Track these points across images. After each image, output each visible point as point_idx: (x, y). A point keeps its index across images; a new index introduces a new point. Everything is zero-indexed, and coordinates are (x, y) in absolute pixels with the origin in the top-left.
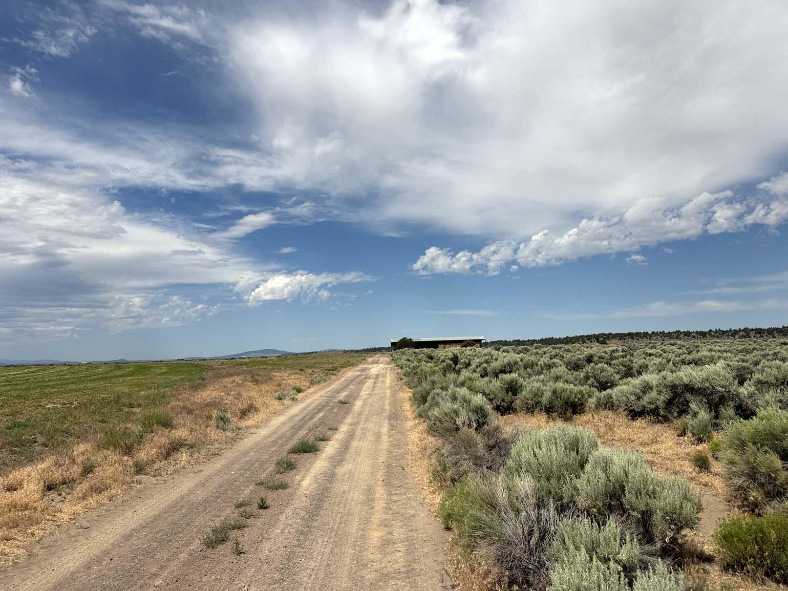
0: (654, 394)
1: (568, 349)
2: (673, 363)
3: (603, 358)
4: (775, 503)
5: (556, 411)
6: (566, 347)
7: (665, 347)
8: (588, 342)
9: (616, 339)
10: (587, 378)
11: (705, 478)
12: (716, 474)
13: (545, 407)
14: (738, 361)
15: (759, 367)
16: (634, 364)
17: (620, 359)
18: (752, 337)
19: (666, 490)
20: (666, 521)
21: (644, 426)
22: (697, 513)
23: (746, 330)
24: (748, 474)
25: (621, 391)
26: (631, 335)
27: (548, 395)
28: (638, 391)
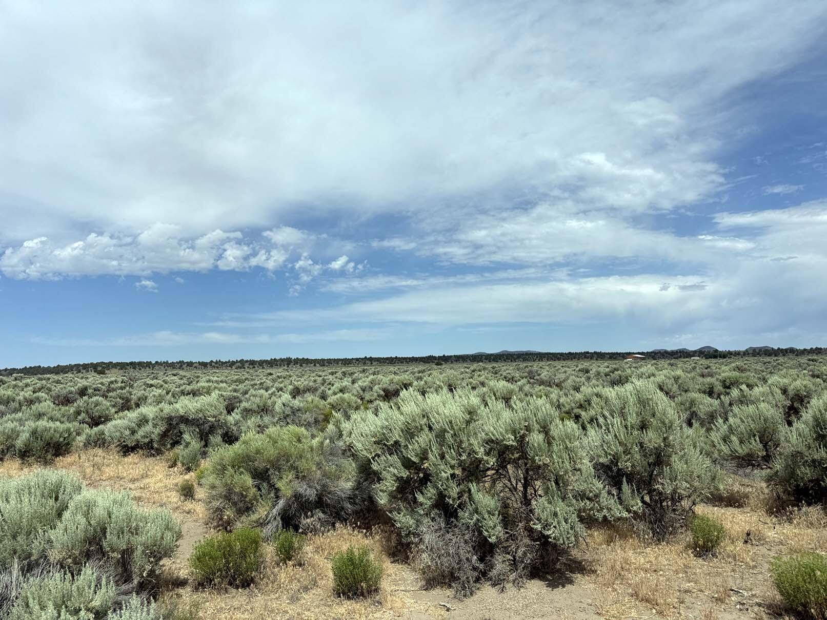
0: (148, 428)
1: (58, 380)
2: (173, 394)
3: (99, 390)
4: (243, 518)
5: (33, 455)
6: (56, 377)
7: (167, 378)
8: (84, 371)
9: (117, 368)
10: (78, 413)
11: (189, 505)
12: (199, 500)
13: (20, 451)
14: (231, 391)
15: (247, 396)
16: (132, 396)
17: (118, 391)
18: (246, 368)
19: (149, 524)
20: (146, 555)
21: (136, 461)
22: (176, 541)
23: (242, 361)
24: (225, 496)
25: (115, 427)
26: (133, 365)
27: (24, 436)
28: (134, 425)
